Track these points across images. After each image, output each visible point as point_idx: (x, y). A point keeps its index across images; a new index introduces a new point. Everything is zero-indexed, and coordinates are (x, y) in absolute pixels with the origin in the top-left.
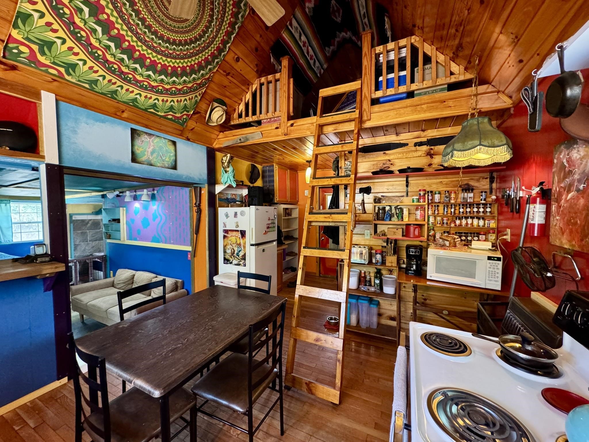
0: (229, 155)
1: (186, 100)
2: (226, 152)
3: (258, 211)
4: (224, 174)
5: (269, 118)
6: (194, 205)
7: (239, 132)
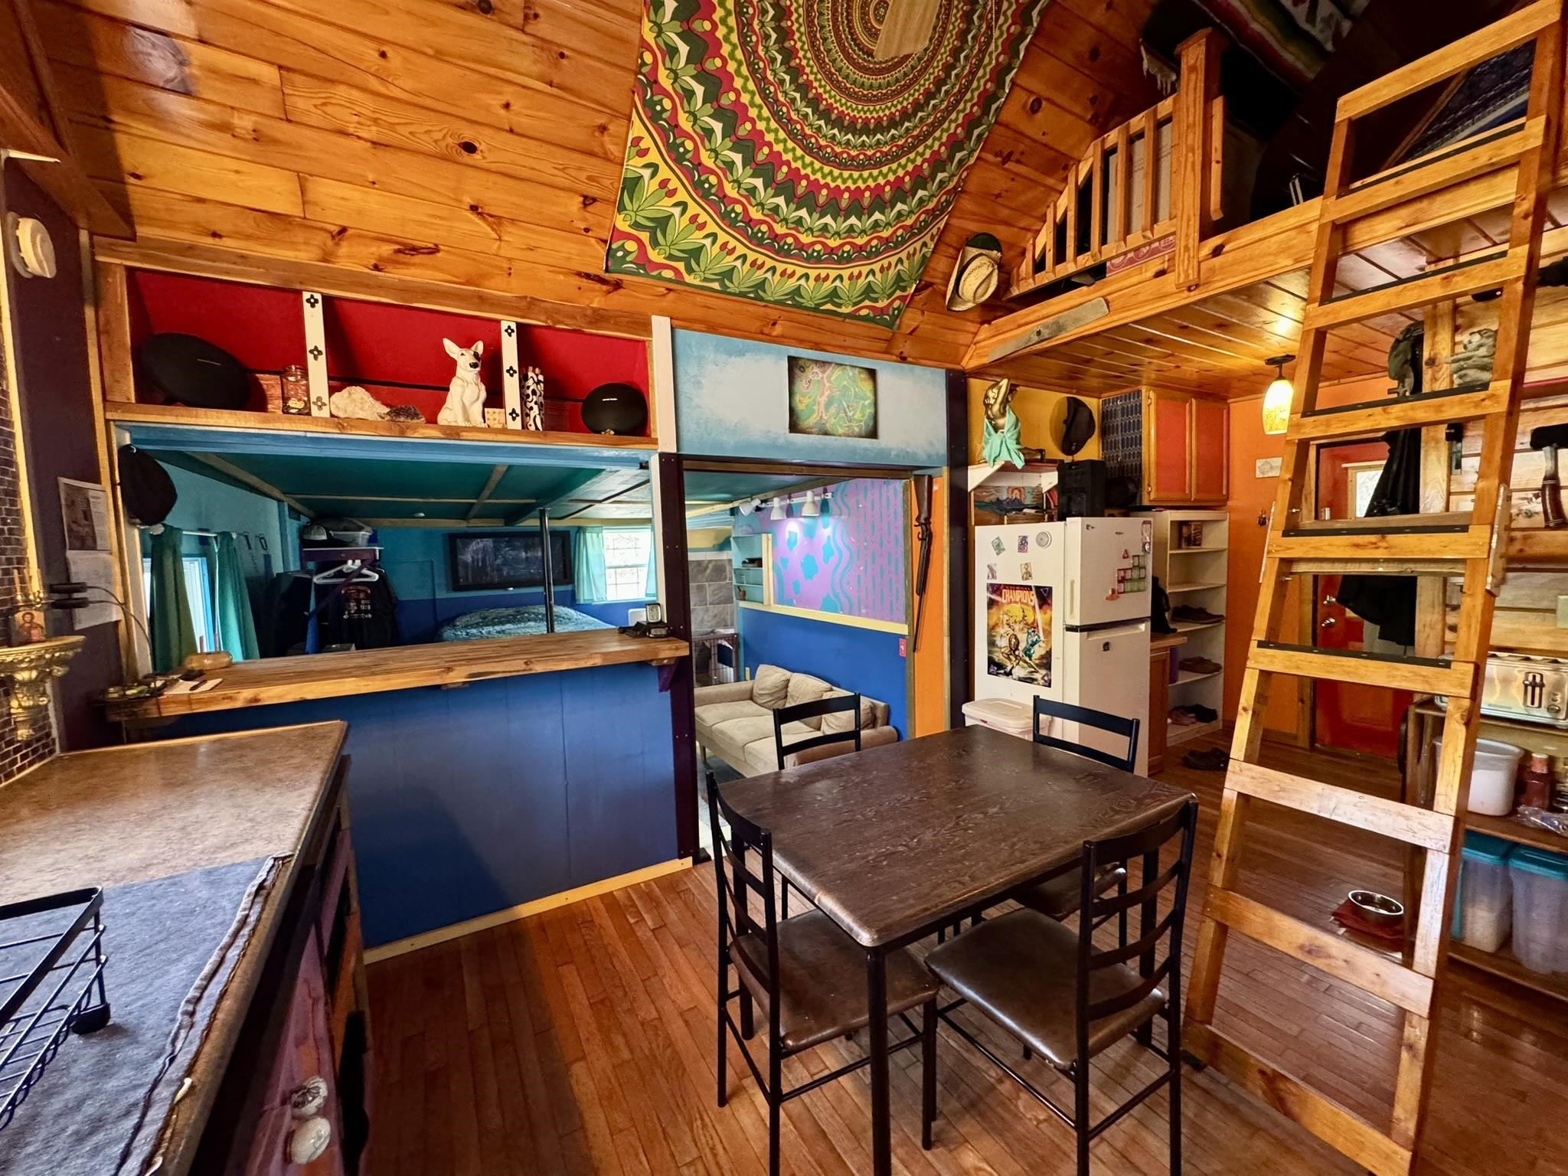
0: (1004, 383)
1: (901, 262)
2: (997, 376)
3: (1091, 531)
4: (990, 435)
5: (1130, 251)
6: (915, 523)
7: (1035, 312)
